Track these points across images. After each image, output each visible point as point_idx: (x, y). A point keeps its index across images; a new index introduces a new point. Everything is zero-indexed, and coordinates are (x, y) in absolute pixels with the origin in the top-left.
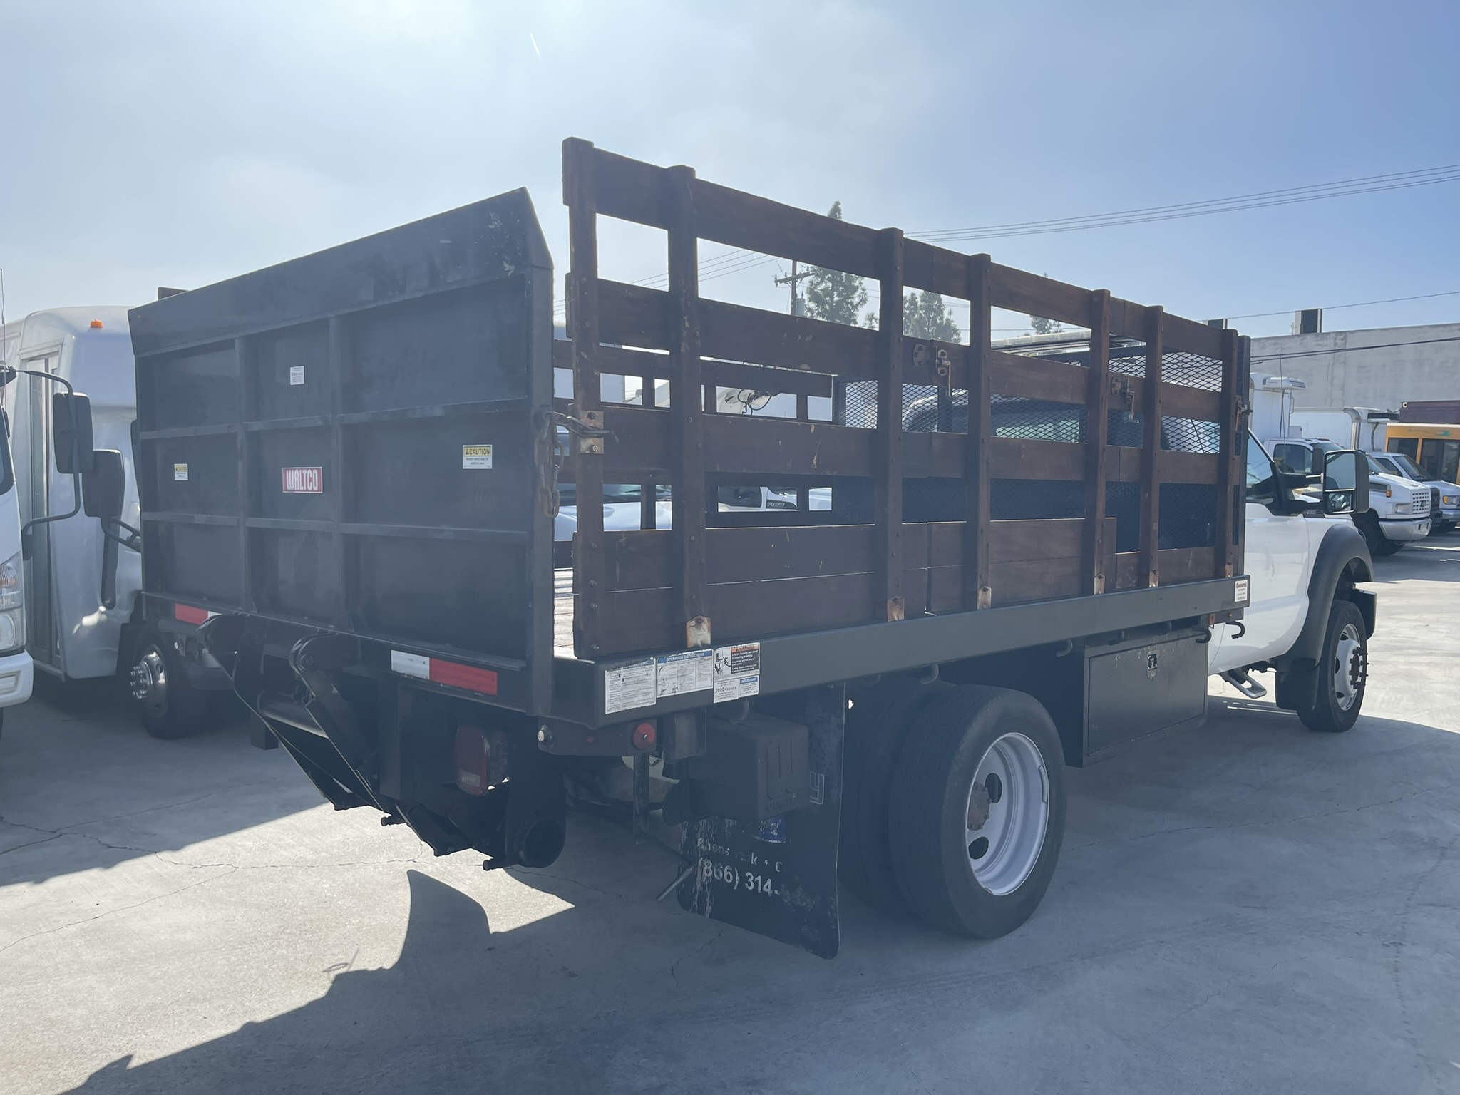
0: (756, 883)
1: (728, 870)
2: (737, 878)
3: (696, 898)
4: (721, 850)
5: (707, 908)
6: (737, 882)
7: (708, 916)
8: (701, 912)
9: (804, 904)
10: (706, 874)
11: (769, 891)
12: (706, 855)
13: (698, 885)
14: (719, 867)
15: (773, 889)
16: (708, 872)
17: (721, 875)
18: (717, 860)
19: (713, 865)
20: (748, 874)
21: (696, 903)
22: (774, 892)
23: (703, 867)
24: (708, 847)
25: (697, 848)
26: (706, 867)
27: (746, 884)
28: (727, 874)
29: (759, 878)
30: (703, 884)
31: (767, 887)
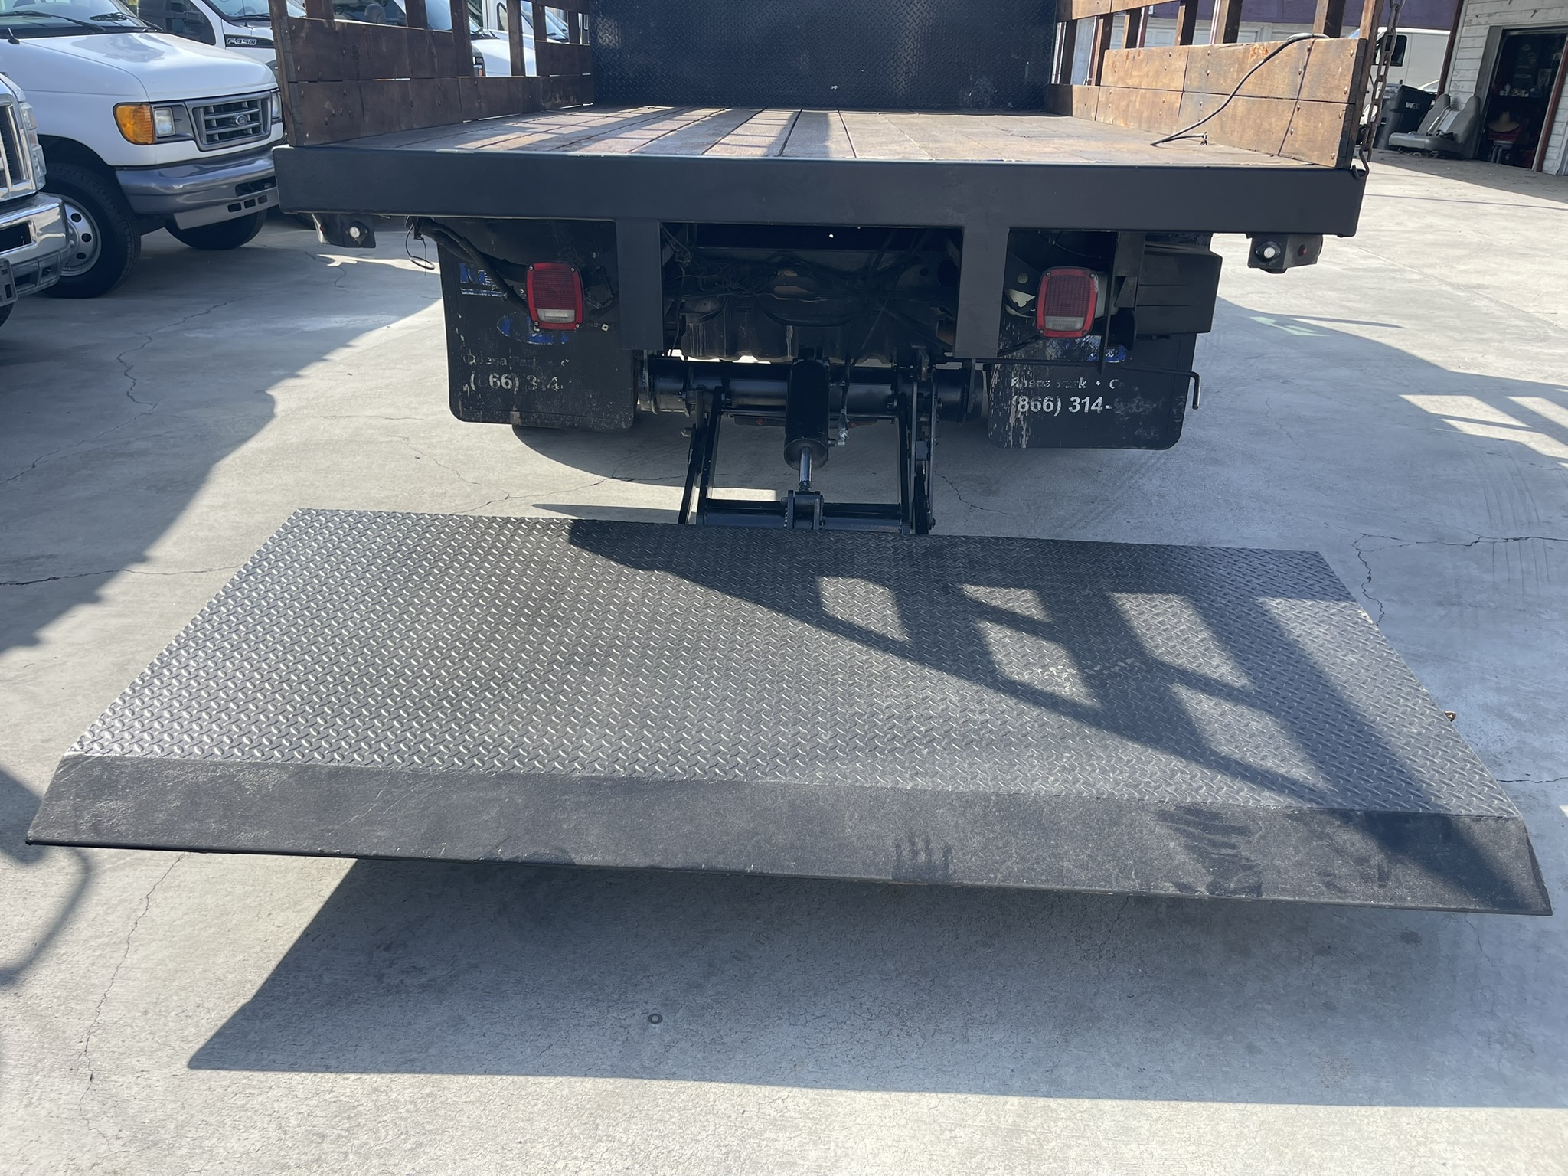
0: (1082, 405)
1: (1049, 400)
2: (1059, 405)
3: (1011, 433)
4: (1040, 384)
5: (1024, 440)
6: (1059, 409)
7: (1024, 447)
8: (1018, 445)
9: (1141, 410)
10: (1021, 410)
11: (1099, 408)
12: (1020, 393)
13: (1012, 421)
14: (1037, 400)
15: (1103, 404)
16: (1023, 407)
17: (1039, 406)
18: (1033, 393)
19: (1030, 399)
20: (1072, 399)
21: (1011, 438)
22: (1104, 407)
23: (1017, 403)
24: (1024, 384)
25: (1011, 388)
26: (1021, 403)
27: (1070, 409)
28: (1047, 405)
29: (1088, 399)
30: (1018, 420)
31: (1097, 405)
